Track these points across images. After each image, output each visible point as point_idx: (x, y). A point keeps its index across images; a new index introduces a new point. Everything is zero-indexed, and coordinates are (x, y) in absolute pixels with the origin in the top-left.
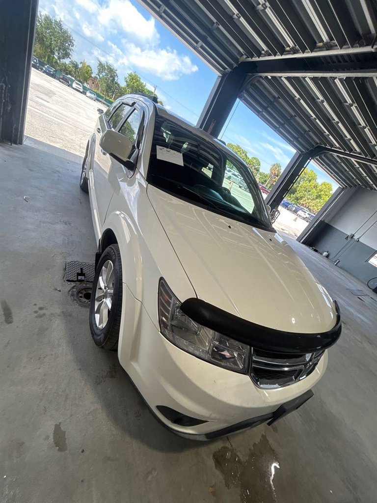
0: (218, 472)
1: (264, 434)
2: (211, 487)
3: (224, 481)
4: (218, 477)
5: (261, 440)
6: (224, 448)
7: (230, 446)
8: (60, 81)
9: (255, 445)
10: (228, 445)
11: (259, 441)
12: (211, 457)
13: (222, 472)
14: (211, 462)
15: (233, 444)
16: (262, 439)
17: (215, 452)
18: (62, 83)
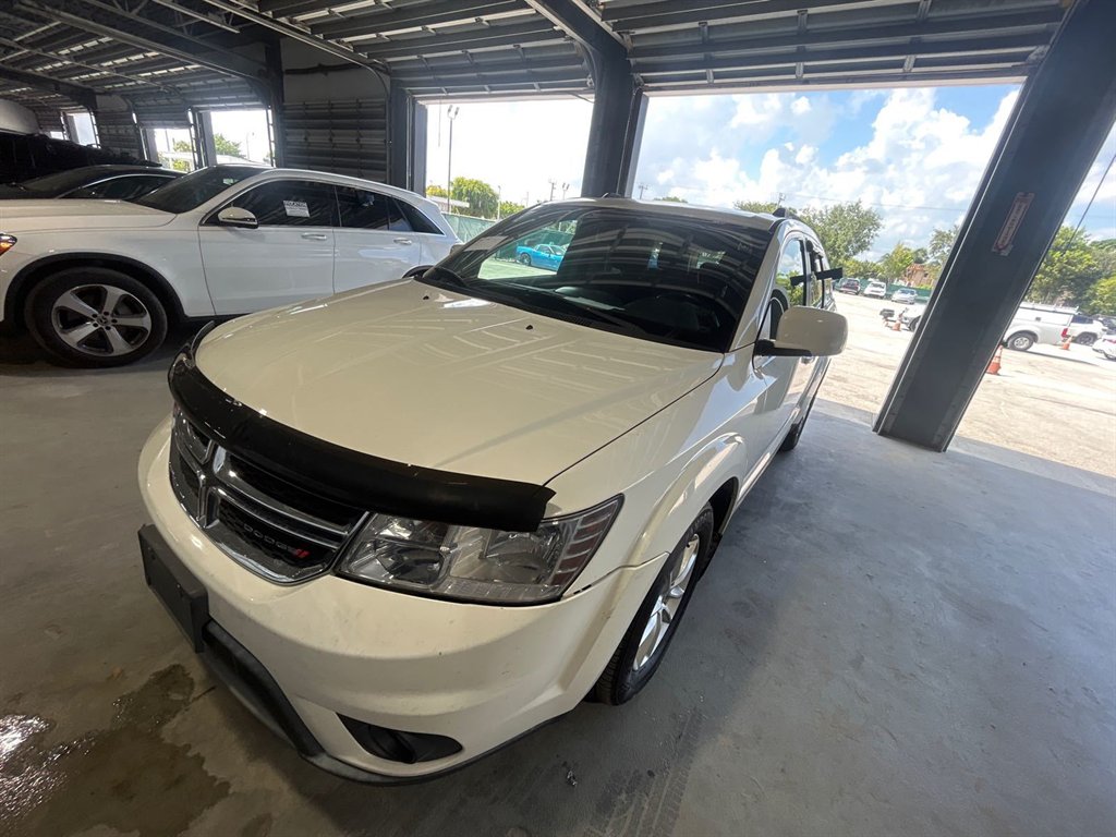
0: (145, 680)
1: (231, 791)
2: (122, 671)
3: (129, 692)
4: (137, 681)
5: (214, 779)
6: (192, 684)
7: (195, 695)
8: (841, 291)
9: (200, 760)
10: (198, 690)
11: (210, 774)
12: (176, 662)
13: (147, 687)
14: (164, 664)
15: (201, 700)
16: (217, 783)
17: (183, 668)
18: (846, 293)
